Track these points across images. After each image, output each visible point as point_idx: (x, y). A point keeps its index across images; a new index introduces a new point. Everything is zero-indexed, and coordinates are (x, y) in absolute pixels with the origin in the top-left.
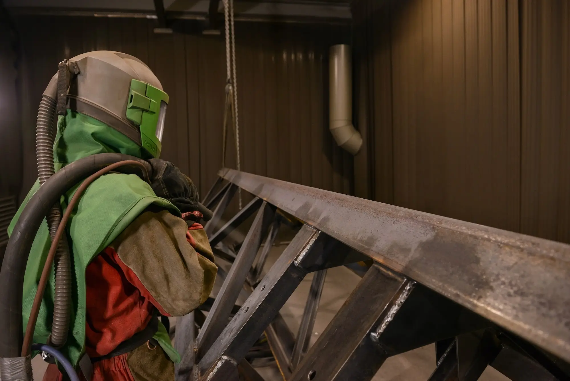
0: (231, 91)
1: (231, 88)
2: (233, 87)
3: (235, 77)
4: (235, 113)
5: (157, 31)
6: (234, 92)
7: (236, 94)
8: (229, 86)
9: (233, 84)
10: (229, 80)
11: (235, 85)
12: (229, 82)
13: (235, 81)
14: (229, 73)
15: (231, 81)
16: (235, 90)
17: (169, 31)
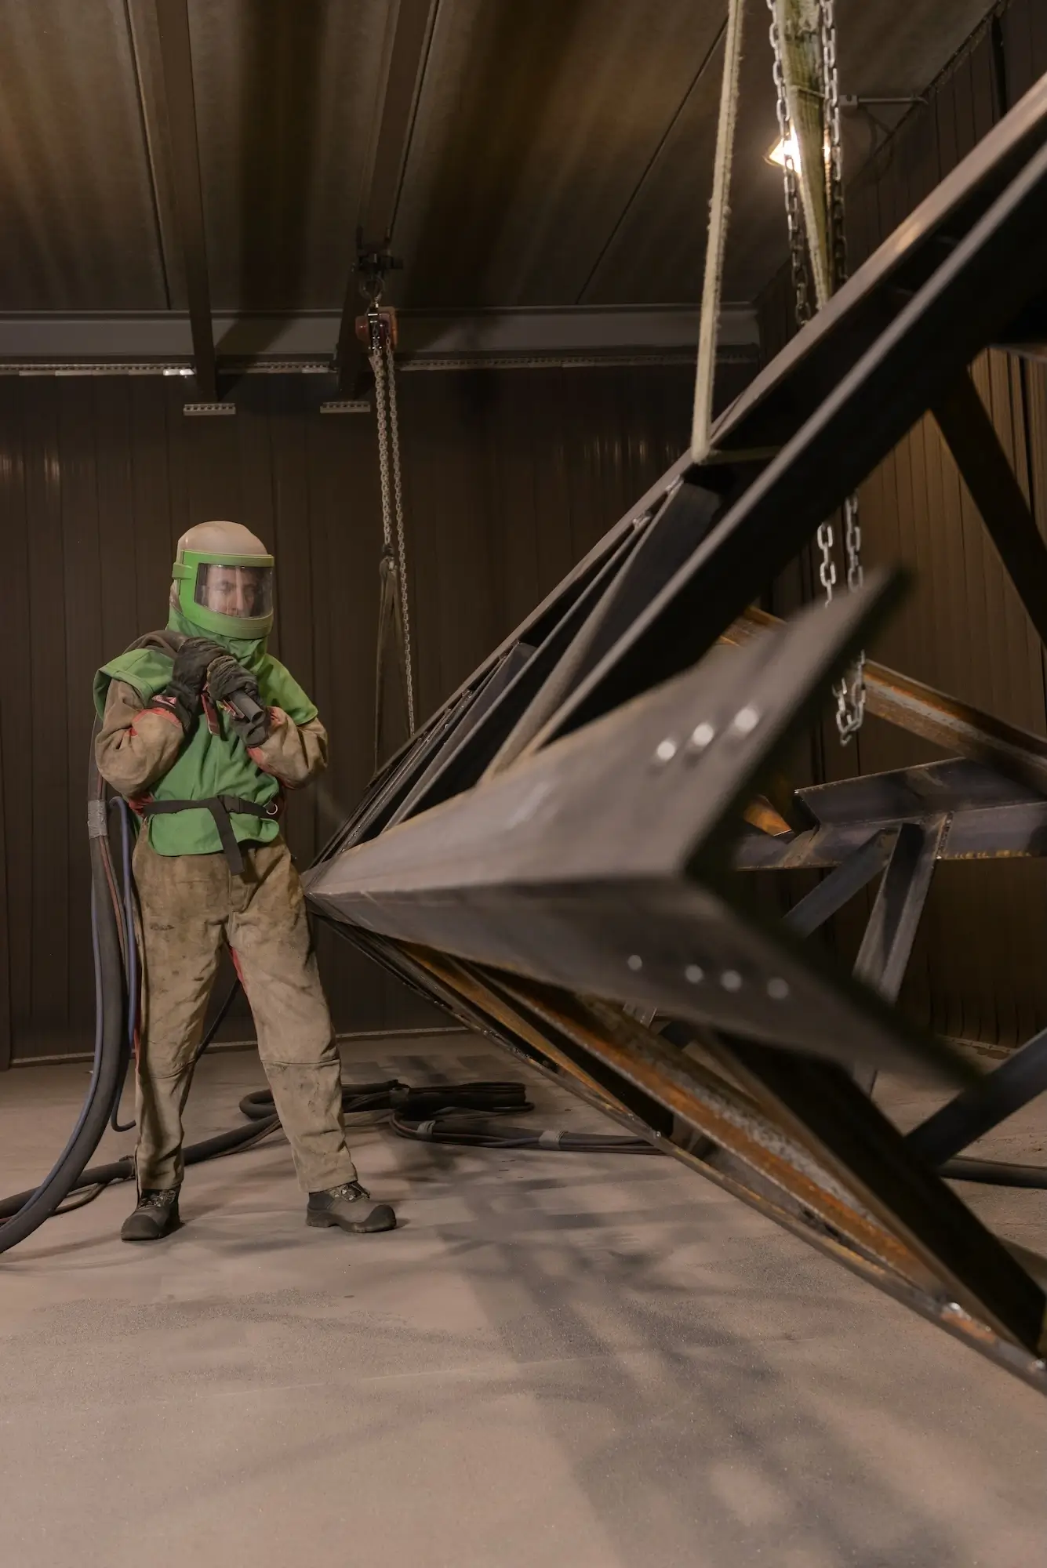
0: (394, 573)
1: (392, 565)
2: (397, 563)
3: (400, 538)
4: (403, 625)
5: (191, 409)
6: (399, 574)
7: (403, 579)
8: (388, 562)
9: (397, 555)
10: (388, 546)
11: (402, 559)
12: (388, 553)
13: (401, 549)
14: (387, 531)
15: (392, 550)
16: (403, 569)
17: (225, 409)
